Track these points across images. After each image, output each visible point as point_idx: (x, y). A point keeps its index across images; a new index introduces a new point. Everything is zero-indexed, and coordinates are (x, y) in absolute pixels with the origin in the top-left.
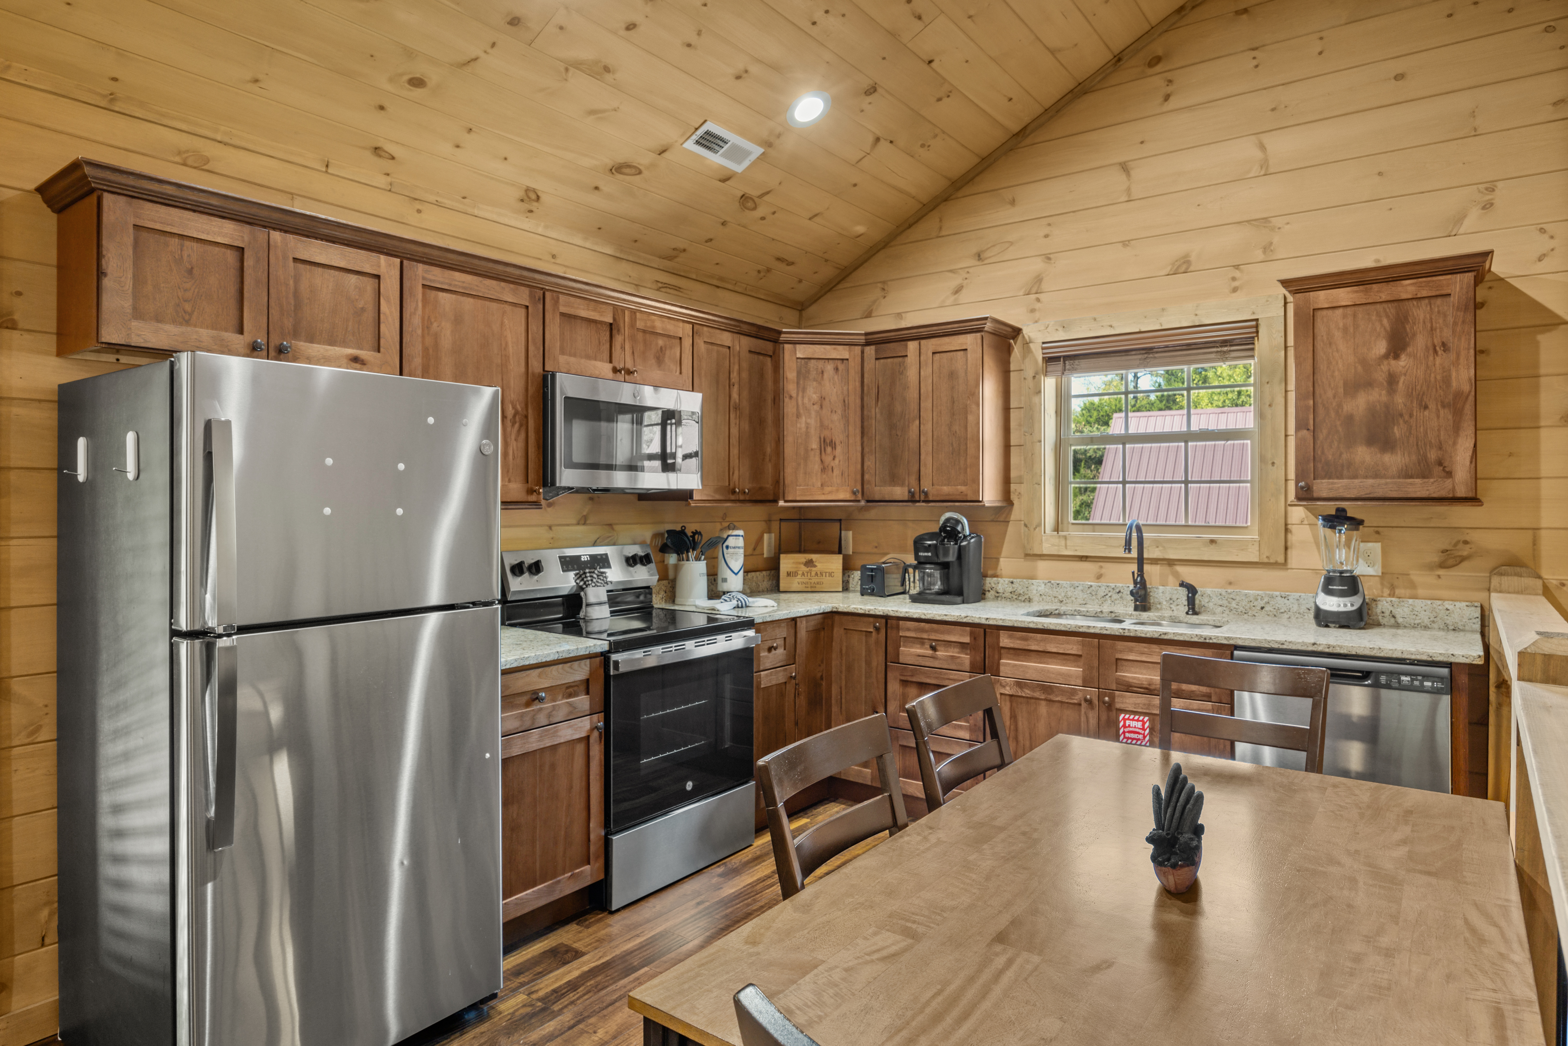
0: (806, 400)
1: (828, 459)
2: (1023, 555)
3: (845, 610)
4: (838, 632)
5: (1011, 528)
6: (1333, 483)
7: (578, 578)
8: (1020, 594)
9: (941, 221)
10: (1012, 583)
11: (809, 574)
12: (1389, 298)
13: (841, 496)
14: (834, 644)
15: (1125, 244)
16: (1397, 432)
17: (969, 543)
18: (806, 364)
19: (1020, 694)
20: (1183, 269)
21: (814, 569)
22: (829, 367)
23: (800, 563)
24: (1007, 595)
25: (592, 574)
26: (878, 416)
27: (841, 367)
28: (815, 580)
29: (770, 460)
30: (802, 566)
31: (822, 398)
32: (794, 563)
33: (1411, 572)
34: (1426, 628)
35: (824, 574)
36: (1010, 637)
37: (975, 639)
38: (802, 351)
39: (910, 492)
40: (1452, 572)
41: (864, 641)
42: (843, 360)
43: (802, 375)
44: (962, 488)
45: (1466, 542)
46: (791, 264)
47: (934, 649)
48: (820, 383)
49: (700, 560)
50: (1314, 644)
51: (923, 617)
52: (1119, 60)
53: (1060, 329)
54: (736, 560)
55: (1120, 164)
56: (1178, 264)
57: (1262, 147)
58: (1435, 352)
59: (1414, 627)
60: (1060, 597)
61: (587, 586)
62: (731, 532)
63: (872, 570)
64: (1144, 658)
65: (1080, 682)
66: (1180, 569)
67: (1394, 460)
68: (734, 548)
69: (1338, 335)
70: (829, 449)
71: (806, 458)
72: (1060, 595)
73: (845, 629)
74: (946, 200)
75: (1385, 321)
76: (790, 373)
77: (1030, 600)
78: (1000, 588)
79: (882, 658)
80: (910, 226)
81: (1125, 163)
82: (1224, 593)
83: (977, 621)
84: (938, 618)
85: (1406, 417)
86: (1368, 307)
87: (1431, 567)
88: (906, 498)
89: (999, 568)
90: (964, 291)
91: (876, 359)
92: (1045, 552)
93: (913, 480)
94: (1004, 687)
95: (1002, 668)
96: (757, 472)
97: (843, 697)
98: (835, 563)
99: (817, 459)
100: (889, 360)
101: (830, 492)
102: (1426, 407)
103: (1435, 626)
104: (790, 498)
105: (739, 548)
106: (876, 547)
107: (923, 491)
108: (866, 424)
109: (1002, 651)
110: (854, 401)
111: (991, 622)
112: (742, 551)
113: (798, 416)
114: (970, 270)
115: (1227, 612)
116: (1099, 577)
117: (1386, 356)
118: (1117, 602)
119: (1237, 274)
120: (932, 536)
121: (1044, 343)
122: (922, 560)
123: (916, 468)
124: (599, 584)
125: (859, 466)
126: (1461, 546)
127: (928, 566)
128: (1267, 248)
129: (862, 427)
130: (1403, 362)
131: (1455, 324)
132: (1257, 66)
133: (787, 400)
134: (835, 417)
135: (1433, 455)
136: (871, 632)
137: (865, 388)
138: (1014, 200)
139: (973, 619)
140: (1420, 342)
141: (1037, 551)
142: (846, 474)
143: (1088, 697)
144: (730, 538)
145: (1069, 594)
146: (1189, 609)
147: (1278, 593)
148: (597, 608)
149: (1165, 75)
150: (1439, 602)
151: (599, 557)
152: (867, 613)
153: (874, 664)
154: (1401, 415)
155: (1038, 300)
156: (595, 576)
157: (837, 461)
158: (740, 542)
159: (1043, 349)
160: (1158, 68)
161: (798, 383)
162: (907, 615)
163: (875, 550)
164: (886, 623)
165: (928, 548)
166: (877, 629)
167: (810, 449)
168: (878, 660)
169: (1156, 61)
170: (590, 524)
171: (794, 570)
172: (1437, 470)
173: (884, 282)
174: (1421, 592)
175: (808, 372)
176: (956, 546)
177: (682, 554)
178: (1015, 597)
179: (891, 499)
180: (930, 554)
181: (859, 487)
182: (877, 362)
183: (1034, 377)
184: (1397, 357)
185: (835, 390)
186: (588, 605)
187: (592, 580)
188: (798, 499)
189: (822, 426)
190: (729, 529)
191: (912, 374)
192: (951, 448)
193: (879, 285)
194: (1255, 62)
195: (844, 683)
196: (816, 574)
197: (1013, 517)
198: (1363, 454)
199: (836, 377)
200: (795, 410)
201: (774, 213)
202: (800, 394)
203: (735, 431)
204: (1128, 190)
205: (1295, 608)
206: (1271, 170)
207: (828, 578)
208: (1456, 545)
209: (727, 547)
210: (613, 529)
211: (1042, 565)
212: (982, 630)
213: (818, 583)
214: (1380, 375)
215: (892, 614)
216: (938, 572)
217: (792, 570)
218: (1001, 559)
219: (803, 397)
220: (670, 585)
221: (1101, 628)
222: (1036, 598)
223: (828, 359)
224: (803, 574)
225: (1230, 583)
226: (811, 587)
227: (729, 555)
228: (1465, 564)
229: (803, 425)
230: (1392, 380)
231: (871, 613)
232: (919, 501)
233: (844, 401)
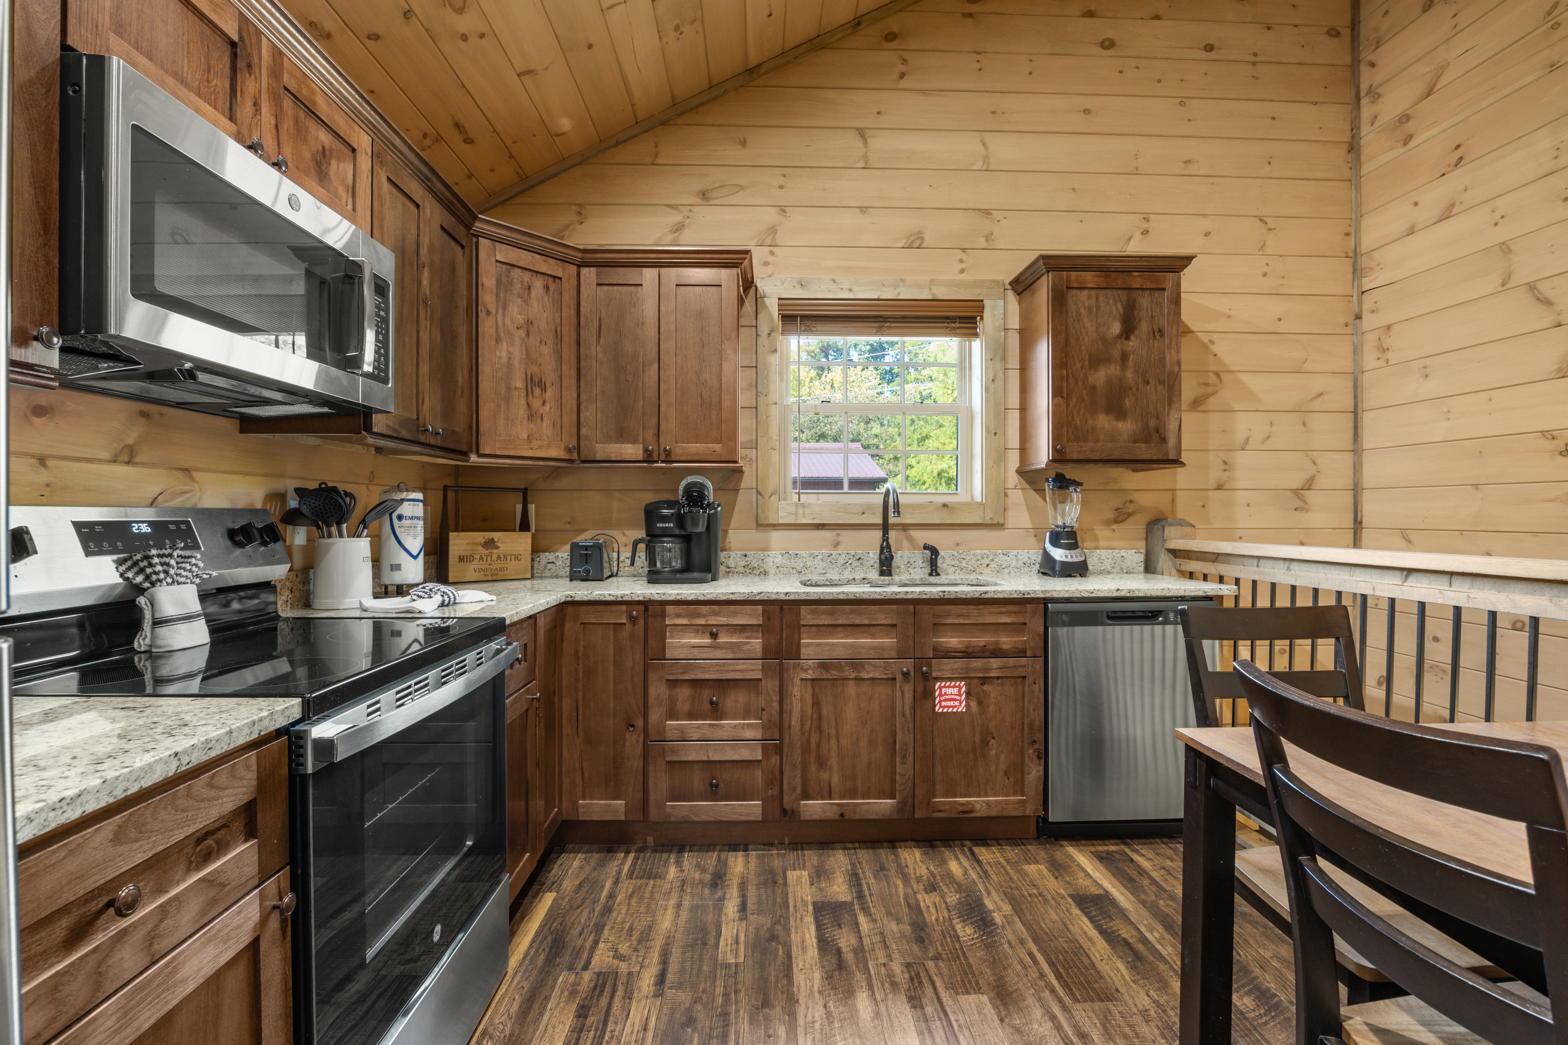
0: (508, 321)
1: (536, 403)
2: (755, 525)
3: (585, 598)
4: (570, 628)
5: (742, 497)
6: (1081, 446)
7: (129, 569)
8: (754, 568)
9: (656, 146)
10: (745, 556)
11: (489, 558)
12: (1123, 286)
13: (554, 453)
14: (565, 645)
15: (863, 209)
16: (1128, 403)
17: (716, 512)
18: (509, 271)
19: (825, 677)
20: (916, 244)
21: (495, 551)
22: (538, 283)
23: (477, 544)
24: (740, 569)
25: (167, 560)
26: (600, 355)
27: (552, 287)
28: (496, 565)
29: (462, 394)
30: (480, 548)
31: (529, 323)
32: (468, 544)
33: (1095, 528)
34: (1109, 573)
35: (509, 557)
36: (813, 612)
37: (769, 618)
38: (503, 253)
39: (646, 450)
40: (1123, 526)
41: (612, 637)
42: (554, 277)
43: (503, 284)
44: (717, 447)
45: (1131, 502)
46: (469, 141)
47: (714, 636)
48: (525, 302)
49: (359, 536)
50: (1118, 590)
51: (702, 598)
52: (859, 24)
53: (798, 286)
54: (415, 537)
55: (857, 129)
56: (912, 238)
57: (984, 144)
58: (1155, 336)
59: (1100, 573)
60: (799, 568)
61: (153, 584)
62: (404, 495)
63: (586, 548)
64: (962, 621)
65: (894, 654)
66: (914, 533)
67: (1127, 427)
68: (412, 518)
69: (1084, 312)
70: (537, 391)
71: (508, 399)
72: (799, 565)
73: (582, 623)
74: (663, 124)
75: (1119, 305)
76: (487, 277)
77: (765, 573)
78: (731, 563)
79: (639, 655)
80: (618, 144)
81: (862, 129)
82: (956, 554)
83: (774, 597)
84: (722, 598)
85: (1134, 390)
86: (1107, 291)
87: (1109, 522)
88: (641, 458)
89: (727, 541)
90: (686, 231)
91: (598, 285)
92: (781, 521)
93: (650, 435)
94: (806, 671)
95: (803, 650)
96: (448, 406)
97: (581, 712)
98: (521, 542)
99: (523, 401)
100: (616, 288)
101: (540, 447)
102: (1148, 383)
103: (1115, 570)
104: (488, 452)
105: (418, 518)
106: (569, 523)
107: (665, 450)
108: (582, 364)
109: (802, 628)
111: (792, 597)
112: (421, 523)
113: (498, 340)
114: (694, 209)
115: (958, 571)
116: (836, 545)
117: (1120, 336)
118: (857, 569)
119: (963, 256)
120: (671, 504)
121: (779, 299)
122: (658, 532)
123: (654, 421)
124: (182, 580)
125: (575, 417)
126: (1128, 504)
127: (665, 539)
128: (988, 237)
129: (579, 370)
130: (1133, 343)
131: (1169, 314)
132: (980, 69)
133: (482, 315)
134: (546, 350)
135: (1152, 424)
136: (625, 624)
137: (582, 320)
138: (745, 142)
139: (768, 595)
140: (1144, 326)
141: (772, 520)
142: (559, 426)
143: (905, 669)
144: (406, 504)
145: (809, 563)
146: (932, 570)
147: (1000, 551)
148: (182, 627)
149: (901, 52)
150: (1117, 551)
151: (172, 527)
152: (620, 599)
153: (629, 664)
154: (1131, 388)
155: (772, 253)
156: (173, 562)
157: (547, 407)
159: (779, 305)
160: (894, 44)
161: (497, 295)
162: (679, 598)
163: (568, 527)
164: (646, 610)
165: (664, 519)
166: (633, 620)
167: (513, 387)
168: (633, 659)
169: (891, 37)
170: (143, 464)
171: (468, 553)
172: (1155, 437)
173: (580, 205)
174: (1102, 543)
175: (511, 283)
176: (706, 515)
177: (329, 526)
178: (749, 571)
179: (619, 459)
180: (671, 525)
181: (575, 444)
182: (599, 288)
183: (769, 334)
184: (1128, 338)
185: (545, 315)
186: (158, 623)
187: (166, 572)
188: (498, 453)
189: (529, 359)
190: (401, 491)
191: (648, 307)
192: (700, 400)
193: (574, 207)
194: (978, 65)
195: (581, 694)
196: (499, 558)
197: (743, 485)
198: (1104, 422)
199: (546, 298)
200: (493, 330)
201: (482, 36)
202: (500, 311)
204: (865, 157)
205: (1014, 563)
206: (992, 168)
207: (513, 562)
208: (1124, 504)
209: (400, 517)
210: (192, 478)
211: (776, 536)
212: (777, 608)
213: (500, 570)
214: (1116, 353)
215: (657, 598)
216: (678, 546)
217: (466, 553)
218: (730, 531)
219: (504, 316)
220: (299, 579)
221: (920, 593)
222: (772, 571)
223: (537, 272)
224: (481, 558)
225: (958, 545)
226: (492, 575)
227: (403, 530)
228: (1131, 519)
229: (504, 354)
230: (1124, 357)
231: (626, 598)
232: (657, 462)
233: (556, 331)
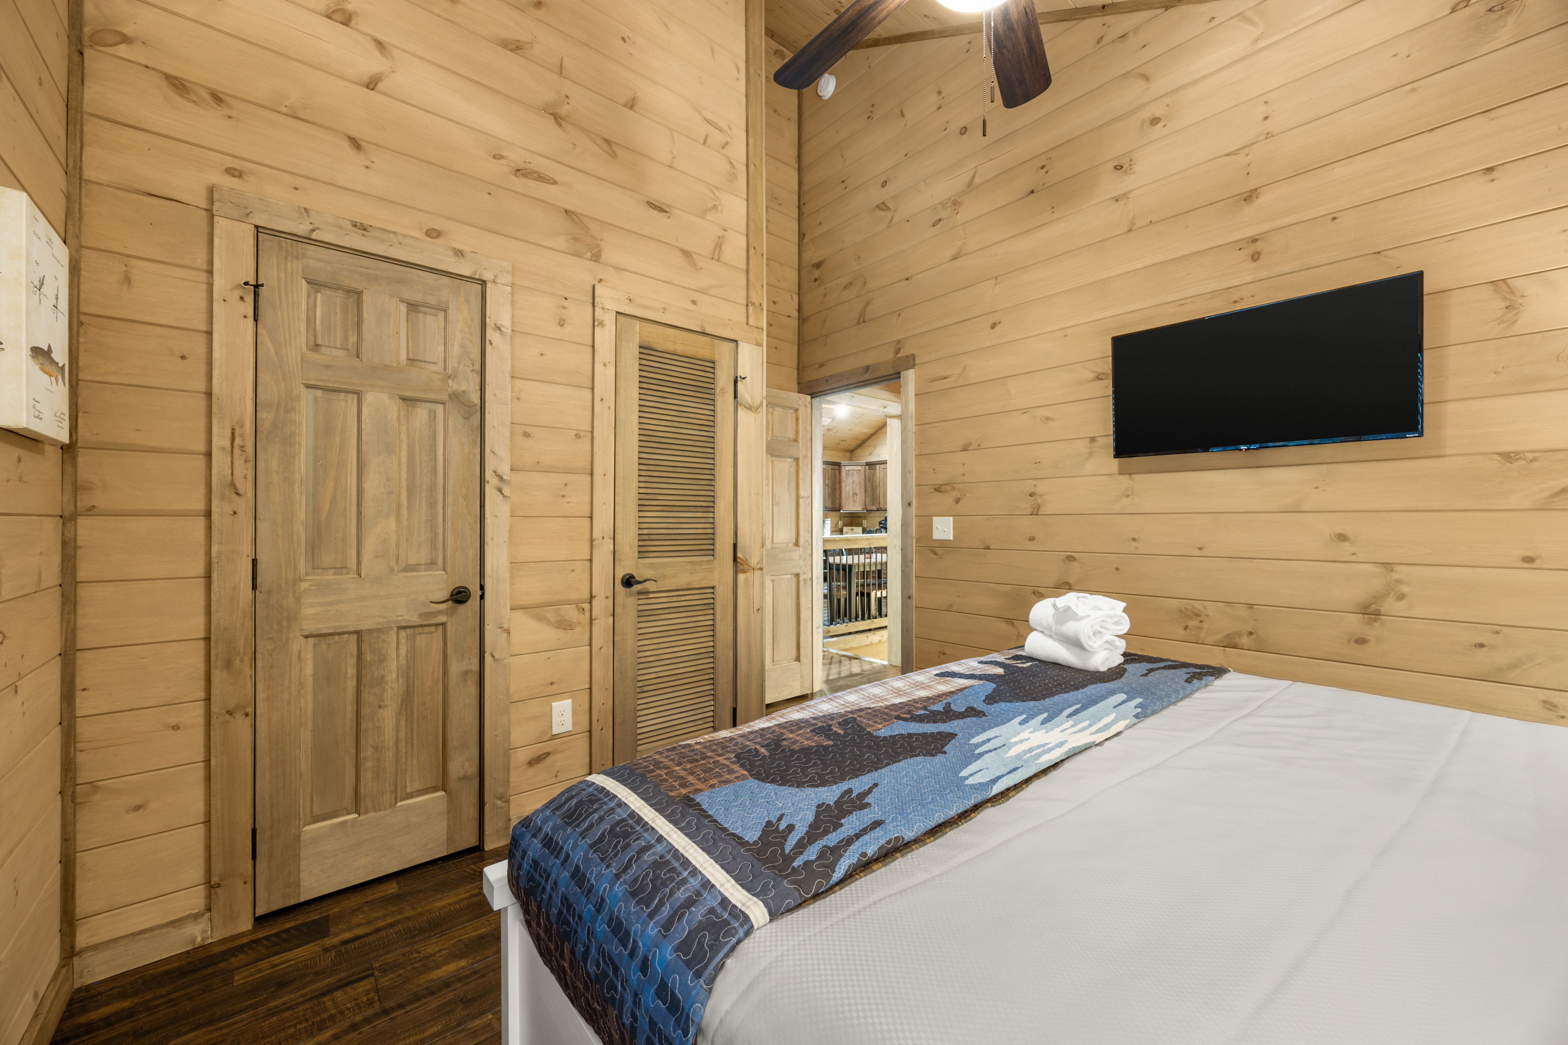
0: (848, 482)
1: (855, 499)
18: (848, 472)
22: (855, 472)
26: (869, 487)
27: (859, 472)
31: (853, 482)
38: (847, 468)
42: (859, 470)
43: (847, 474)
48: (852, 477)
70: (855, 496)
71: (848, 498)
76: (844, 474)
93: (878, 504)
96: (833, 503)
99: (852, 498)
110: (863, 482)
129: (865, 490)
133: (843, 483)
134: (857, 487)
137: (866, 479)
158: (829, 522)
161: (846, 478)
167: (849, 496)
173: (870, 448)
175: (849, 474)
182: (869, 471)
185: (857, 479)
188: (847, 510)
189: (853, 489)
191: (878, 474)
199: (857, 475)
200: (845, 485)
203: (827, 491)
223: (855, 470)
229: (847, 489)
233: (859, 482)
